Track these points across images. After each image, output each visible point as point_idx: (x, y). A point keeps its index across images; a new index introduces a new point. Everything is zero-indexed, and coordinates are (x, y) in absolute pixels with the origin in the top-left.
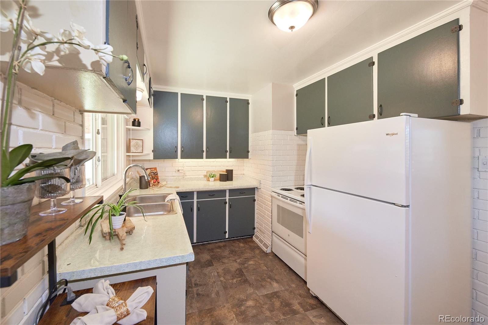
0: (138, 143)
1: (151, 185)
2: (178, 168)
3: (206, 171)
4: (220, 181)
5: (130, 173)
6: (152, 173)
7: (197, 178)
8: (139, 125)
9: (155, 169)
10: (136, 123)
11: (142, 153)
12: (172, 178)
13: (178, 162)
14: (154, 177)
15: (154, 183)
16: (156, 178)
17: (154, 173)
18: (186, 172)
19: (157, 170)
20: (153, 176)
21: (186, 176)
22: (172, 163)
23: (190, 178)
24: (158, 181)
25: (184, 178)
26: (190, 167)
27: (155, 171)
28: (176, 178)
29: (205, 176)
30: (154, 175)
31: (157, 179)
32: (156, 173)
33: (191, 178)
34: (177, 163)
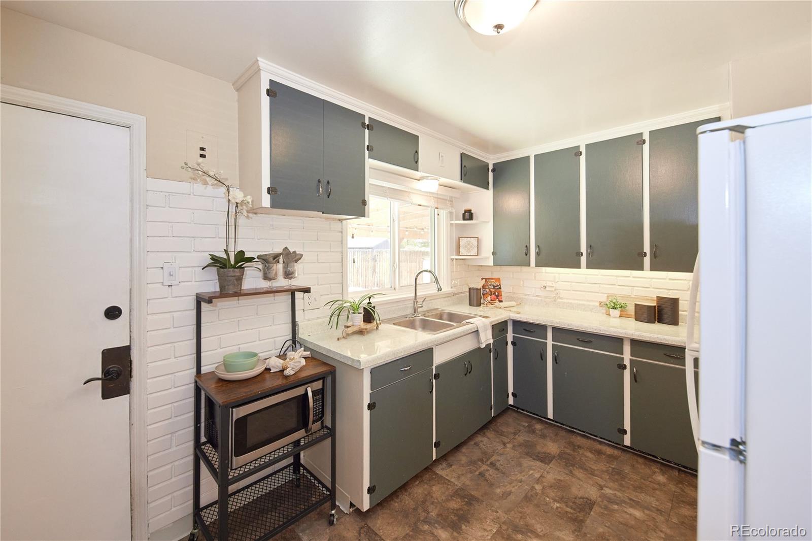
0: (470, 242)
1: (486, 303)
2: (545, 282)
3: (606, 295)
4: (636, 320)
5: (454, 281)
6: (490, 285)
7: (584, 305)
8: (471, 218)
9: (498, 280)
10: (468, 215)
11: (478, 255)
12: (534, 298)
13: (546, 273)
14: (493, 293)
15: (491, 300)
16: (497, 294)
17: (494, 286)
18: (561, 291)
19: (500, 283)
20: (491, 290)
21: (561, 298)
22: (535, 274)
23: (568, 303)
24: (501, 299)
25: (555, 301)
26: (570, 283)
27: (498, 283)
28: (541, 300)
29: (601, 304)
30: (494, 289)
31: (497, 296)
32: (497, 286)
33: (571, 303)
34: (544, 274)
